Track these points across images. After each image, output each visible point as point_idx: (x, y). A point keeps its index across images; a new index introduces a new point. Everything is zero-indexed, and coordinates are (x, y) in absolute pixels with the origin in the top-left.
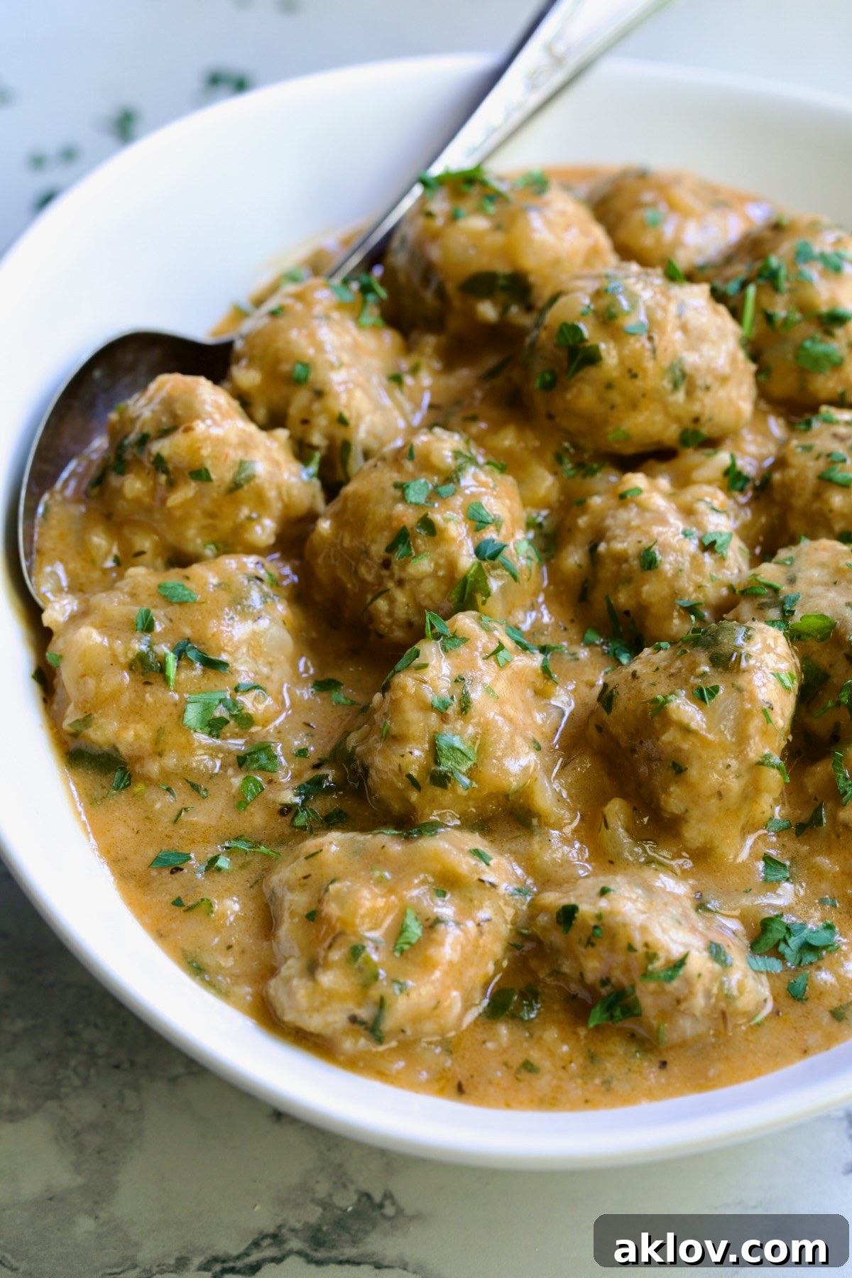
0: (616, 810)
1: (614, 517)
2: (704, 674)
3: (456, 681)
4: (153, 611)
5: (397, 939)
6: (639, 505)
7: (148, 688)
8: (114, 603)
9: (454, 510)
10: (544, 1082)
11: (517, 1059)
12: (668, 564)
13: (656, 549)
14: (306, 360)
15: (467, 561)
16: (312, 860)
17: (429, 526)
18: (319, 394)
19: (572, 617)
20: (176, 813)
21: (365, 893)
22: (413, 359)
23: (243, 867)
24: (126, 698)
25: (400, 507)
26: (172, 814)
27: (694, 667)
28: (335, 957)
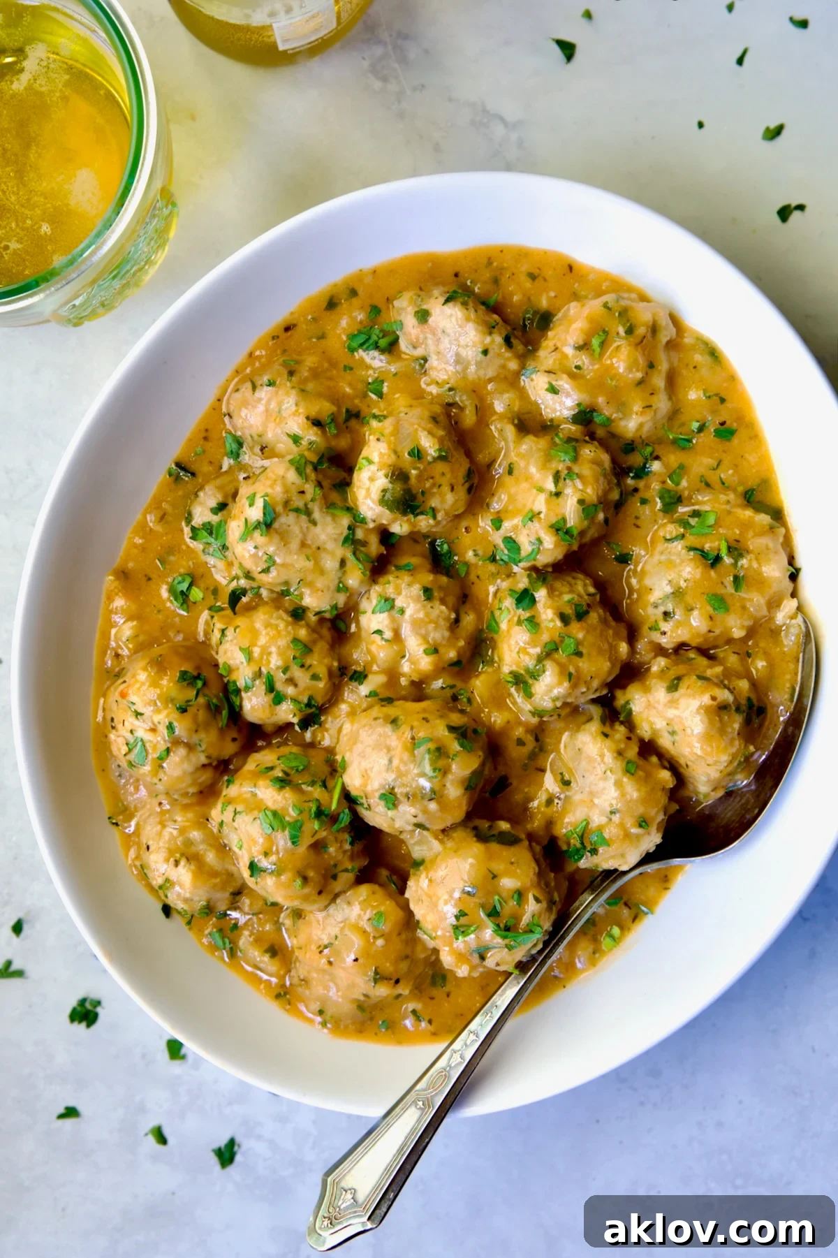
0: (469, 418)
1: (443, 637)
2: (415, 469)
3: (561, 493)
4: (733, 591)
5: (605, 339)
6: (428, 642)
7: (737, 538)
8: (755, 601)
9: (548, 629)
10: (525, 268)
11: (539, 282)
12: (416, 590)
13: (423, 598)
14: (628, 774)
15: (541, 594)
16: (648, 404)
17: (564, 619)
18: (620, 753)
19: (472, 587)
20: (720, 467)
21: (621, 370)
22: (549, 811)
23: (683, 425)
24: (751, 534)
25: (580, 636)
26: (722, 467)
27: (419, 477)
28: (641, 331)
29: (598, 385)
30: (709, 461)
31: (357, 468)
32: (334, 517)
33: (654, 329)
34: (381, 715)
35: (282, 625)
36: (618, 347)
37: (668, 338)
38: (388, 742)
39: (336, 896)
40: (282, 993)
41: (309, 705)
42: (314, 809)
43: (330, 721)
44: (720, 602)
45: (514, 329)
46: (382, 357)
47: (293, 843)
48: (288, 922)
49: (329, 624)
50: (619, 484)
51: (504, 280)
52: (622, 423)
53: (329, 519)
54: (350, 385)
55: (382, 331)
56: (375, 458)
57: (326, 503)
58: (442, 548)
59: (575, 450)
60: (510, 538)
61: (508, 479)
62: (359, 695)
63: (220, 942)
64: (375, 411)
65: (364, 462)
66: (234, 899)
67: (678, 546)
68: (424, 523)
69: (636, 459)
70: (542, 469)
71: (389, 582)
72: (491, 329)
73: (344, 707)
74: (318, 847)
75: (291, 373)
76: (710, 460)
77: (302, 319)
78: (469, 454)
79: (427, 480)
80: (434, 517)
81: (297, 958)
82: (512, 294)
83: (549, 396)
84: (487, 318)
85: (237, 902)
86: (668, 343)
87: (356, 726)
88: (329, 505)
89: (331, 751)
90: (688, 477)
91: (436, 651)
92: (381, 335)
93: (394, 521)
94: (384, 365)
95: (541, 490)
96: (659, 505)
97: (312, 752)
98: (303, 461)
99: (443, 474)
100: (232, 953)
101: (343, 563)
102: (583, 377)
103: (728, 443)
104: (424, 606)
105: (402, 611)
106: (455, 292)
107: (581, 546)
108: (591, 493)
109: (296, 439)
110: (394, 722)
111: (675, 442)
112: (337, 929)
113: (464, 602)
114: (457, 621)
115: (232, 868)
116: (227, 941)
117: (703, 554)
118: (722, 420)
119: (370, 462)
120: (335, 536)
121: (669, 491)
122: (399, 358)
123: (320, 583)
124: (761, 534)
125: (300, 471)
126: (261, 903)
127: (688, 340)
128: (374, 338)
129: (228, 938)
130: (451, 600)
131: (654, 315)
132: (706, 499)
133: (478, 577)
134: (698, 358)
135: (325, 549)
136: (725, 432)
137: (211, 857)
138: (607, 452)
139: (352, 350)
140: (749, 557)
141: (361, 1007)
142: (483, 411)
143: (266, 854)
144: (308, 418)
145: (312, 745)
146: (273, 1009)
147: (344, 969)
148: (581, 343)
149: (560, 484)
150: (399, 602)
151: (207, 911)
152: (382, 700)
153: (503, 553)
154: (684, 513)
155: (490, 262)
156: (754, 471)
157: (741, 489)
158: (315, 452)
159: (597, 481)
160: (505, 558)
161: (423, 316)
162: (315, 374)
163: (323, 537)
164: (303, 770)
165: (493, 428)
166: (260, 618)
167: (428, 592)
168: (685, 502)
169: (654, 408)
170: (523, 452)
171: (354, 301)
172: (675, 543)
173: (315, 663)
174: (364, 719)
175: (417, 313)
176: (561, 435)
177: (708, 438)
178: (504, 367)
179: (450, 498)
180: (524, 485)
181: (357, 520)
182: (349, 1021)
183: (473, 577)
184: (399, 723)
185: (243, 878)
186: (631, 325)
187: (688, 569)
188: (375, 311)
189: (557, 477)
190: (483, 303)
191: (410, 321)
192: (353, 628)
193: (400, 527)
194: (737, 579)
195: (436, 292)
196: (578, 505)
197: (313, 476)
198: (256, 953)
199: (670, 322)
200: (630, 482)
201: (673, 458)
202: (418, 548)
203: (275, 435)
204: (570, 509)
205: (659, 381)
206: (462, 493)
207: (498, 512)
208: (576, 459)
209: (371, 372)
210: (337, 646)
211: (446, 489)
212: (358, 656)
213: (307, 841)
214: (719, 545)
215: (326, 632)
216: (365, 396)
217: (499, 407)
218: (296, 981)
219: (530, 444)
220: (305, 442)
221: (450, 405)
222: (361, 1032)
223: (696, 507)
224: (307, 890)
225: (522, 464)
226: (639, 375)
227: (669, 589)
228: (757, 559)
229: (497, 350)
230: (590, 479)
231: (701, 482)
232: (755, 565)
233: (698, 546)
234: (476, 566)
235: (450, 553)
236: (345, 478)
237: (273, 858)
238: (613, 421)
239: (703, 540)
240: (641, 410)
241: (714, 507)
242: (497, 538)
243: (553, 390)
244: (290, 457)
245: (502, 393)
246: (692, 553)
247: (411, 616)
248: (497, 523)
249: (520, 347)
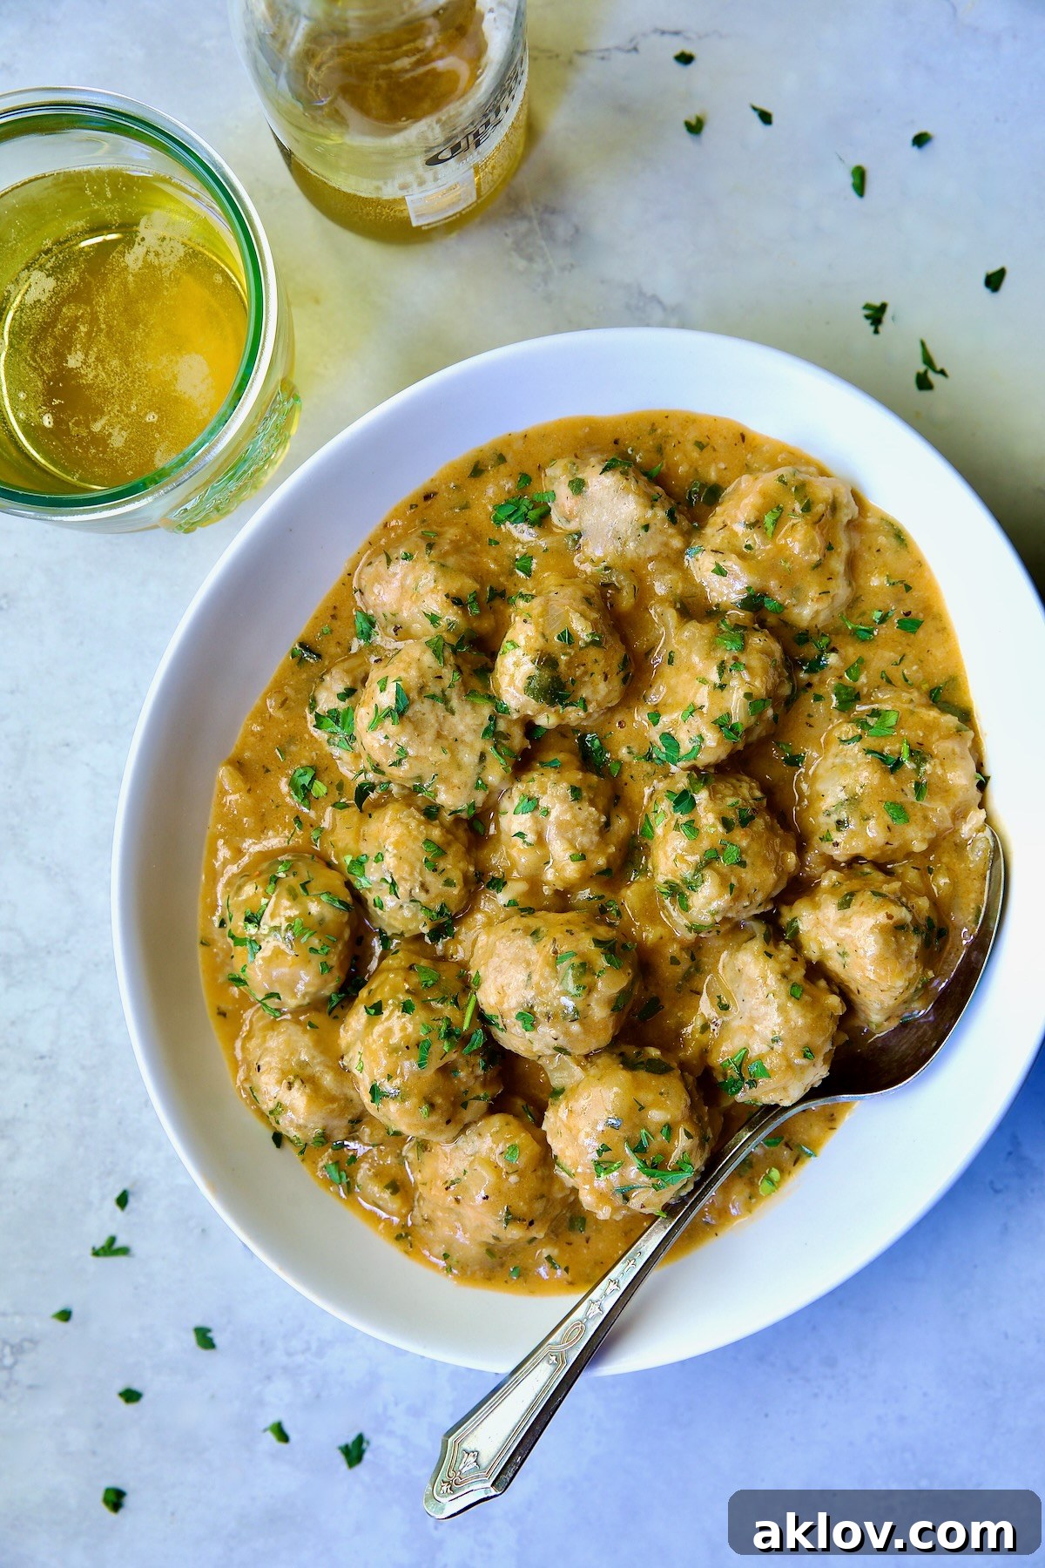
0: (626, 601)
1: (592, 842)
2: (564, 654)
3: (725, 685)
4: (915, 800)
5: (780, 516)
6: (575, 847)
7: (920, 740)
8: (939, 811)
9: (709, 835)
10: (692, 435)
11: (707, 452)
12: (563, 789)
13: (569, 798)
14: (793, 998)
15: (702, 797)
16: (825, 590)
17: (727, 824)
18: (784, 975)
19: (626, 788)
20: (903, 662)
21: (797, 552)
22: (704, 1038)
23: (863, 614)
24: (935, 737)
25: (744, 843)
26: (906, 662)
27: (569, 663)
28: (820, 508)
29: (771, 567)
30: (891, 655)
31: (501, 652)
32: (474, 705)
33: (834, 507)
34: (519, 926)
35: (413, 824)
36: (794, 525)
37: (850, 518)
38: (528, 956)
39: (466, 1126)
40: (404, 1235)
41: (440, 913)
42: (444, 1028)
43: (465, 933)
44: (900, 811)
45: (679, 503)
46: (531, 531)
47: (420, 1065)
48: (412, 1156)
49: (466, 825)
50: (790, 678)
51: (669, 448)
52: (796, 610)
53: (468, 708)
54: (495, 560)
55: (532, 501)
56: (521, 641)
57: (466, 691)
58: (593, 746)
59: (743, 638)
60: (669, 734)
61: (667, 669)
62: (497, 905)
63: (336, 1176)
64: (523, 590)
65: (509, 646)
66: (353, 1127)
67: (855, 748)
68: (574, 715)
69: (811, 651)
70: (706, 659)
71: (533, 780)
72: (652, 502)
73: (479, 917)
74: (447, 1070)
75: (430, 546)
76: (892, 654)
77: (444, 486)
78: (625, 641)
79: (578, 667)
80: (585, 709)
81: (421, 1195)
82: (677, 465)
83: (716, 577)
84: (649, 490)
85: (356, 1131)
86: (849, 522)
87: (492, 938)
88: (469, 693)
89: (464, 965)
90: (868, 672)
91: (583, 857)
92: (530, 507)
93: (540, 712)
94: (533, 539)
95: (704, 681)
96: (835, 702)
97: (443, 966)
98: (441, 643)
99: (596, 661)
100: (349, 1189)
101: (482, 757)
102: (754, 557)
103: (912, 636)
104: (571, 807)
105: (547, 812)
106: (614, 460)
107: (747, 746)
108: (759, 686)
109: (434, 619)
110: (535, 934)
111: (854, 632)
112: (466, 1163)
113: (615, 805)
114: (608, 824)
115: (351, 1093)
116: (343, 1174)
117: (881, 758)
118: (906, 610)
119: (515, 646)
120: (474, 727)
121: (846, 687)
122: (551, 532)
123: (456, 779)
124: (948, 737)
125: (437, 654)
126: (383, 1133)
127: (871, 521)
128: (524, 509)
129: (345, 1171)
130: (601, 802)
131: (834, 491)
132: (886, 697)
133: (632, 777)
134: (882, 540)
135: (462, 741)
136: (910, 624)
137: (328, 1080)
138: (779, 643)
139: (499, 522)
140: (933, 763)
141: (490, 1251)
142: (643, 594)
143: (389, 1077)
144: (447, 596)
145: (444, 958)
146: (394, 1252)
147: (472, 1207)
148: (752, 520)
149: (725, 676)
150: (543, 803)
151: (322, 1139)
152: (522, 910)
153: (661, 751)
154: (863, 712)
155: (653, 429)
156: (941, 667)
157: (925, 687)
158: (454, 633)
159: (766, 672)
160: (663, 757)
161: (578, 486)
162: (457, 548)
163: (461, 728)
164: (433, 985)
165: (652, 612)
166: (389, 814)
167: (576, 792)
168: (863, 700)
169: (831, 594)
170: (685, 638)
171: (502, 467)
172: (852, 745)
173: (449, 867)
174: (503, 930)
175: (571, 482)
176: (728, 622)
177: (890, 630)
178: (666, 544)
179: (603, 688)
180: (686, 676)
181: (500, 710)
182: (477, 1267)
183: (626, 777)
184: (541, 935)
185: (363, 1104)
186: (809, 500)
187: (866, 774)
188: (525, 479)
189: (722, 668)
190: (645, 474)
191: (563, 491)
192: (492, 830)
193: (547, 720)
194: (919, 787)
195: (593, 460)
196: (744, 699)
197: (452, 660)
198: (376, 1189)
199: (852, 499)
200: (802, 675)
201: (852, 651)
202: (567, 743)
203: (410, 614)
204: (735, 703)
205: (838, 565)
206: (616, 682)
207: (656, 705)
208: (743, 649)
209: (519, 547)
210: (474, 849)
211: (598, 677)
212: (497, 861)
213: (435, 1063)
214: (900, 748)
215: (461, 833)
216: (512, 573)
217: (660, 589)
218: (419, 1220)
219: (693, 630)
220: (443, 623)
221: (606, 586)
222: (489, 1279)
223: (876, 706)
224: (434, 1118)
225: (684, 652)
226: (816, 557)
227: (843, 796)
228: (942, 765)
229: (659, 526)
230: (759, 671)
231: (882, 678)
232: (939, 771)
233: (877, 749)
234: (630, 764)
235: (603, 749)
236: (486, 664)
237: (397, 1082)
238: (786, 608)
239: (882, 742)
240: (817, 596)
241: (895, 706)
242: (654, 734)
243: (720, 571)
244: (428, 638)
245: (663, 574)
246: (870, 756)
247: (557, 817)
248: (655, 717)
249: (685, 524)
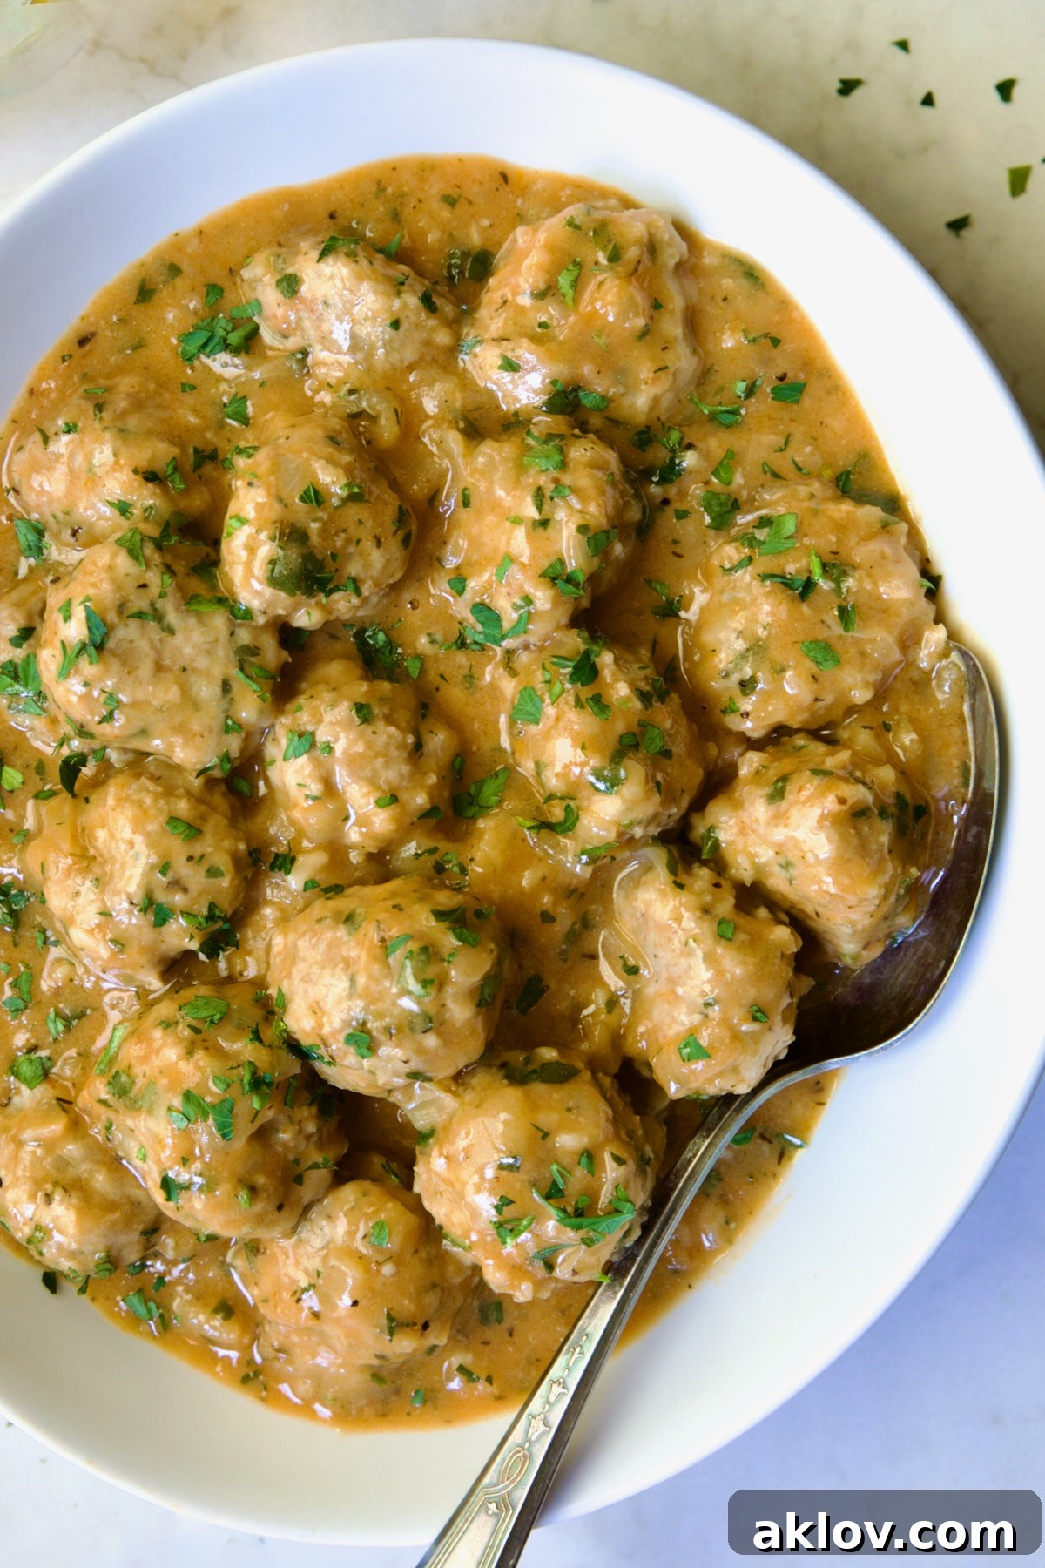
0: (387, 431)
1: (401, 776)
2: (315, 520)
3: (549, 520)
4: (842, 632)
5: (579, 275)
6: (379, 788)
7: (834, 548)
8: (880, 640)
10: (435, 188)
11: (461, 208)
13: (357, 721)
16: (661, 365)
18: (706, 911)
20: (789, 445)
21: (611, 318)
23: (722, 389)
24: (852, 540)
26: (793, 444)
27: (324, 531)
28: (633, 253)
29: (581, 347)
30: (771, 439)
31: (225, 535)
32: (199, 616)
33: (652, 248)
34: (326, 913)
35: (148, 801)
36: (601, 283)
37: (677, 259)
38: (344, 952)
39: (307, 1208)
40: (252, 1374)
41: (211, 917)
42: (247, 1078)
43: (253, 938)
44: (824, 652)
45: (436, 283)
46: (237, 361)
47: (224, 1136)
48: (240, 1263)
49: (223, 788)
50: (637, 496)
51: (407, 212)
52: (627, 401)
53: (192, 621)
54: (195, 411)
55: (232, 319)
56: (250, 512)
57: (183, 598)
58: (376, 640)
59: (561, 450)
60: (482, 604)
61: (464, 515)
62: (288, 890)
63: (142, 1310)
64: (242, 444)
65: (234, 523)
66: (148, 1241)
67: (745, 576)
68: (343, 604)
69: (659, 455)
70: (515, 489)
71: (300, 708)
72: (398, 286)
73: (268, 911)
74: (262, 1135)
75: (99, 407)
76: (772, 437)
77: (102, 322)
78: (395, 486)
79: (336, 534)
80: (358, 592)
81: (264, 1317)
82: (424, 234)
83: (506, 377)
84: (391, 272)
85: (153, 1246)
86: (678, 266)
87: (291, 937)
88: (189, 600)
89: (260, 983)
90: (744, 469)
91: (394, 799)
92: (229, 328)
93: (296, 608)
94: (243, 372)
95: (517, 521)
96: (707, 519)
97: (231, 991)
98: (138, 537)
99: (360, 522)
100: (165, 1323)
101: (226, 686)
102: (553, 339)
103: (796, 407)
104: (361, 735)
105: (329, 749)
106: (333, 238)
107: (595, 600)
108: (596, 512)
109: (123, 509)
110: (349, 919)
111: (713, 417)
112: (318, 1260)
113: (424, 716)
114: (418, 746)
115: (137, 1193)
116: (152, 1305)
117: (786, 582)
118: (780, 372)
119: (243, 521)
120: (207, 646)
121: (716, 495)
122: (265, 358)
123: (196, 725)
124: (871, 537)
125: (133, 554)
126: (192, 1240)
127: (708, 260)
128: (220, 332)
129: (154, 1301)
130: (404, 716)
131: (649, 226)
132: (775, 497)
133: (442, 676)
134: (727, 283)
135: (194, 670)
136: (789, 390)
137: (101, 1180)
138: (612, 448)
139: (190, 359)
140: (857, 575)
141: (377, 1376)
142: (409, 418)
143: (185, 1161)
144: (136, 471)
145: (231, 980)
146: (243, 1405)
147: (338, 1321)
148: (542, 286)
149: (546, 507)
150: (322, 736)
151: (108, 1266)
152: (326, 890)
153: (475, 630)
154: (746, 525)
155: (381, 188)
156: (844, 442)
157: (828, 474)
158: (156, 523)
159: (603, 493)
160: (479, 638)
161: (290, 284)
162: (138, 404)
163: (188, 651)
164: (221, 1019)
165: (426, 440)
166: (111, 793)
167: (363, 712)
168: (746, 508)
169: (672, 370)
170: (479, 467)
171: (178, 281)
172: (740, 572)
173: (209, 850)
174: (301, 923)
175: (279, 283)
176: (535, 432)
177: (762, 405)
178: (427, 343)
179: (377, 558)
180: (491, 519)
181: (239, 615)
182: (363, 1402)
183: (432, 675)
184: (358, 919)
185: (156, 1206)
186: (615, 247)
187: (766, 608)
188: (214, 291)
189: (539, 497)
190: (381, 251)
191: (271, 295)
192: (262, 789)
193: (306, 617)
194: (845, 615)
195: (304, 245)
196: (580, 536)
197: (156, 558)
198: (201, 1317)
199: (675, 233)
200: (654, 489)
201: (716, 444)
202: (338, 647)
203: (97, 511)
204: (568, 545)
205: (673, 327)
206: (394, 547)
207: (458, 568)
208: (563, 465)
209: (223, 387)
210: (241, 819)
211: (368, 544)
212: (279, 831)
213: (244, 1130)
214: (808, 564)
215: (219, 800)
216: (221, 426)
217: (430, 406)
218: (270, 1353)
219: (488, 451)
220: (136, 512)
221: (356, 416)
222: (384, 1415)
223: (764, 512)
224: (259, 1207)
225: (482, 486)
226: (640, 322)
227: (740, 645)
228: (870, 575)
229: (413, 318)
230: (592, 493)
231: (765, 473)
232: (868, 586)
233: (777, 571)
234: (436, 658)
235: (391, 644)
236: (208, 555)
237: (197, 1166)
238: (611, 400)
239: (782, 560)
240: (652, 375)
241: (790, 507)
242: (461, 608)
243: (511, 366)
244: (118, 535)
245: (431, 385)
246: (768, 583)
247: (345, 752)
248: (459, 583)
249: (448, 309)
